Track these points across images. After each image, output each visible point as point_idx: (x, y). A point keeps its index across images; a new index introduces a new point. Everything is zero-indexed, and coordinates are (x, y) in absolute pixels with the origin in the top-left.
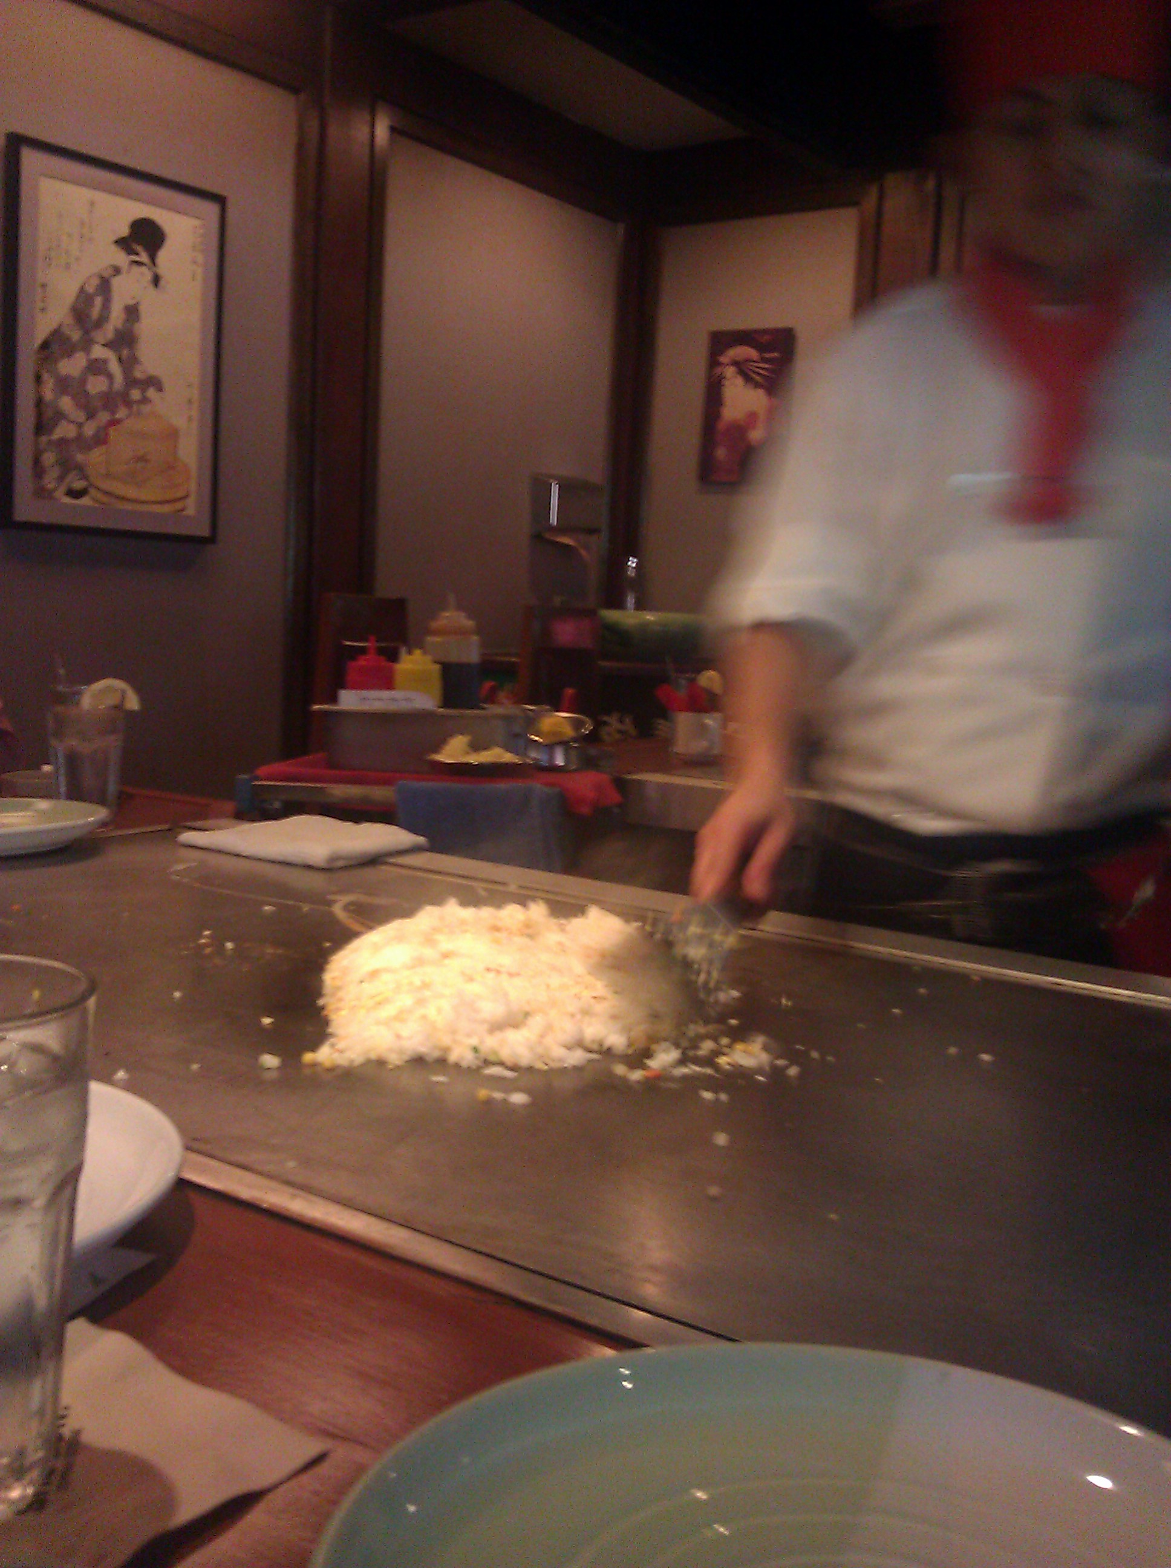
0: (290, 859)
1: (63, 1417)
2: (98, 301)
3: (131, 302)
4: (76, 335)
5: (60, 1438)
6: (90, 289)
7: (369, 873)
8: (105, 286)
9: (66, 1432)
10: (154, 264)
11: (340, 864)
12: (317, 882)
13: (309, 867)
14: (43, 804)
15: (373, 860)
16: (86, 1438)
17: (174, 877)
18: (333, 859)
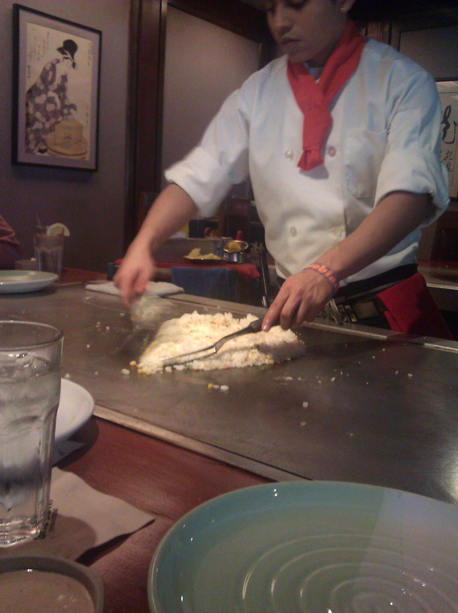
1: (51, 504)
2: (51, 73)
3: (63, 74)
4: (42, 87)
5: (50, 512)
6: (48, 68)
8: (53, 68)
9: (52, 510)
10: (73, 58)
14: (32, 273)
16: (59, 512)
17: (85, 302)
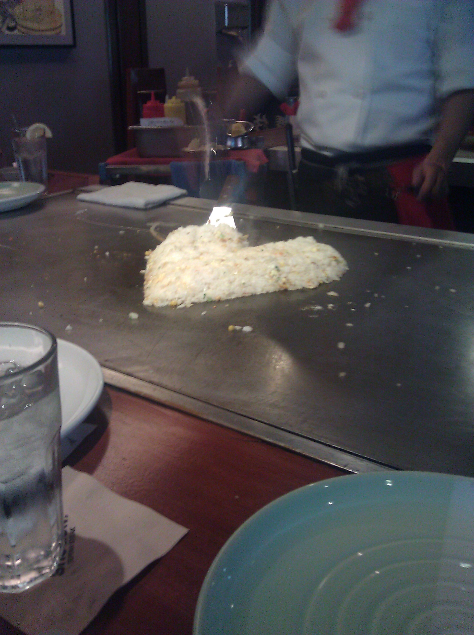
0: (128, 205)
1: (66, 521)
5: (66, 533)
7: (163, 210)
9: (68, 529)
11: (150, 206)
12: (141, 215)
13: (136, 209)
14: (16, 184)
15: (164, 203)
16: (78, 532)
17: (78, 218)
18: (147, 204)
